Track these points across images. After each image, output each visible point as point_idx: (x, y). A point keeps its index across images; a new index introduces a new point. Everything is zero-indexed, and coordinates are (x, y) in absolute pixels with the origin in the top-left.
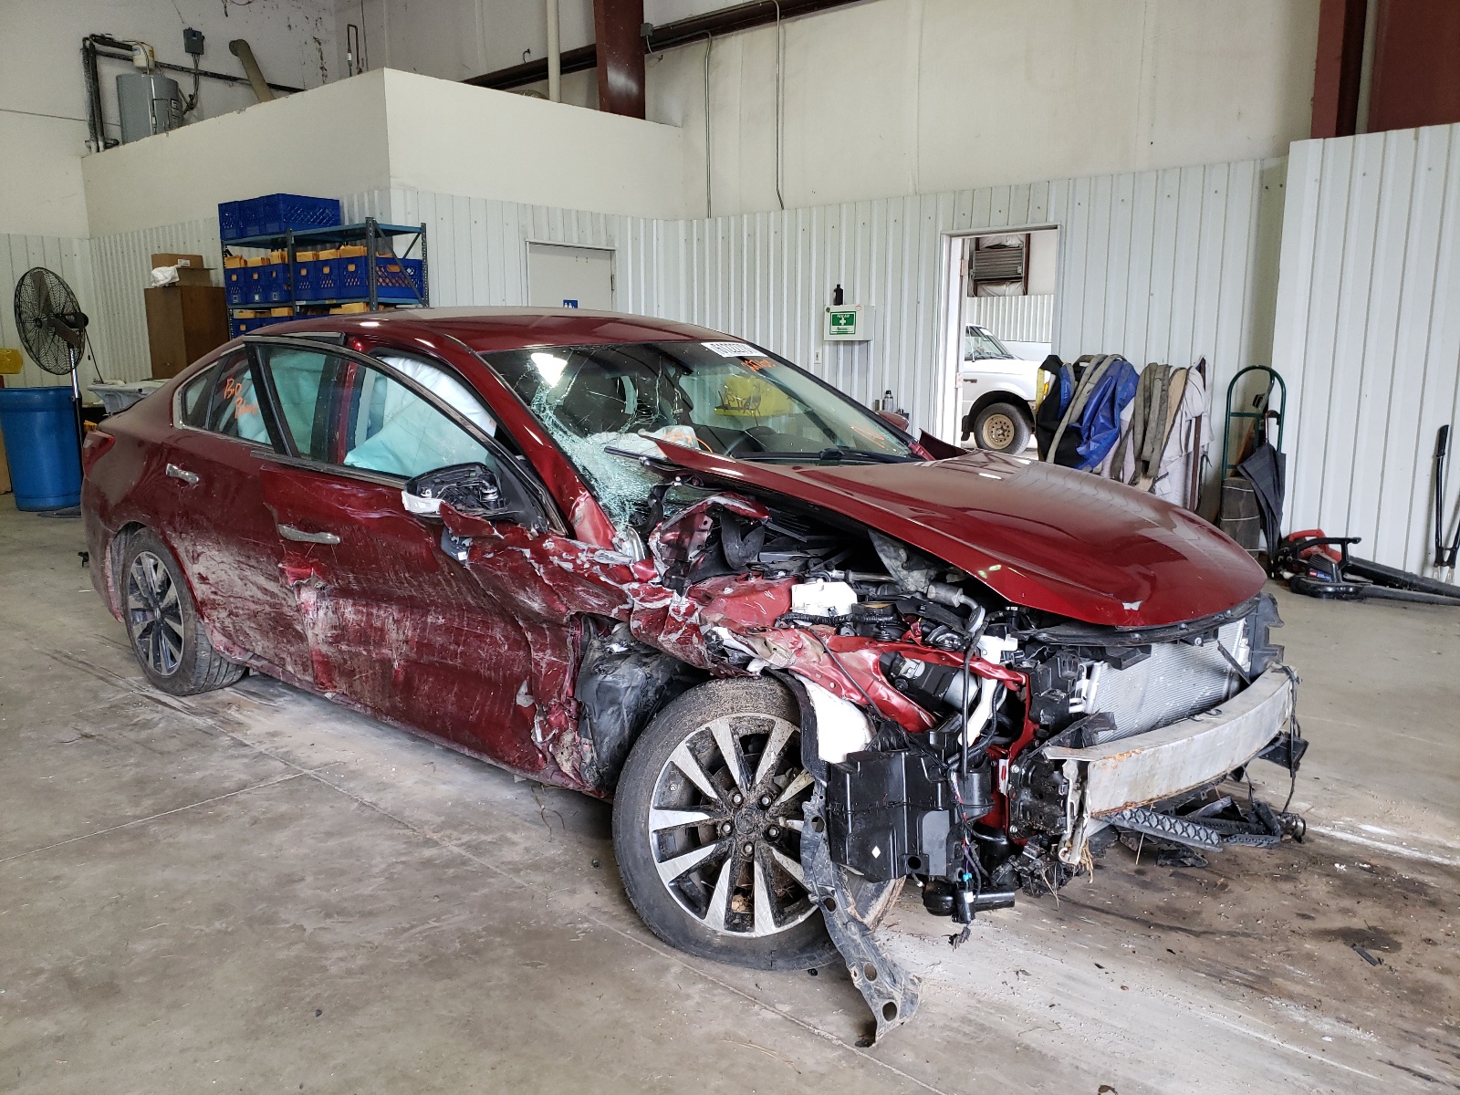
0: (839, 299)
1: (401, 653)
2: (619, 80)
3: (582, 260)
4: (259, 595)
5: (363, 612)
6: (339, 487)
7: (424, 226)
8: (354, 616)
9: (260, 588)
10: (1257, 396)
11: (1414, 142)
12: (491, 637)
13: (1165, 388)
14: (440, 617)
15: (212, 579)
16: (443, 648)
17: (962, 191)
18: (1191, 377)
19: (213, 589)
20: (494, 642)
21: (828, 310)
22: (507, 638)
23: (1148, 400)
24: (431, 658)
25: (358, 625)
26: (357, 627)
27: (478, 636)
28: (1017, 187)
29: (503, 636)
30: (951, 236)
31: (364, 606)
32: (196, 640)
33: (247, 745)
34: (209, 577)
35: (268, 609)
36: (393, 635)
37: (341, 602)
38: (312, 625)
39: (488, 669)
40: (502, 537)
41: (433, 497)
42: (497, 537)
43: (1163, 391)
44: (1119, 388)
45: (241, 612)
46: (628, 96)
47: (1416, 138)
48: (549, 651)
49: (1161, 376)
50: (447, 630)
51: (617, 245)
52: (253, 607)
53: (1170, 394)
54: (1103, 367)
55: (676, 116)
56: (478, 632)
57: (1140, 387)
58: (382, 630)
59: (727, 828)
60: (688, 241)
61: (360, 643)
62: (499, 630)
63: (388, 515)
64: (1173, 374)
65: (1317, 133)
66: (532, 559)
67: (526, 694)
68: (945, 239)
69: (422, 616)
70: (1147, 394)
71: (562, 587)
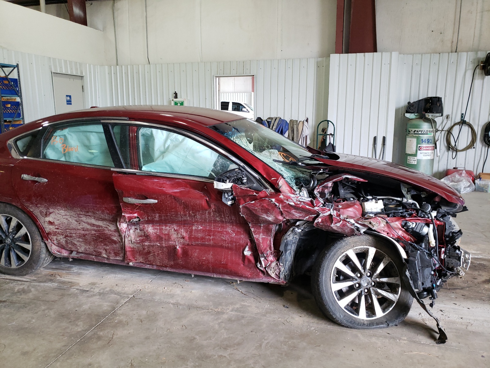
0: (176, 97)
1: (180, 242)
2: (77, 11)
3: (72, 80)
4: (89, 227)
5: (157, 229)
6: (157, 180)
7: (18, 65)
8: (153, 231)
9: (88, 224)
10: (323, 129)
11: (364, 57)
12: (226, 232)
13: (297, 127)
14: (200, 226)
15: (57, 222)
16: (202, 238)
17: (219, 62)
18: (305, 124)
19: (57, 227)
20: (228, 233)
21: (173, 100)
22: (234, 231)
23: (293, 131)
24: (197, 243)
25: (156, 234)
26: (155, 235)
27: (219, 232)
28: (239, 62)
29: (232, 231)
30: (216, 77)
31: (158, 226)
32: (40, 250)
33: (88, 291)
34: (55, 222)
35: (93, 232)
36: (174, 236)
37: (146, 226)
38: (127, 237)
39: (227, 244)
40: (257, 195)
41: (229, 182)
42: (255, 195)
43: (297, 128)
44: (283, 128)
45: (74, 235)
46: (80, 17)
47: (364, 56)
48: (262, 234)
49: (296, 123)
50: (203, 231)
51: (84, 74)
52: (83, 232)
53: (299, 129)
54: (277, 121)
55: (100, 26)
56: (219, 230)
57: (290, 127)
58: (168, 234)
59: (357, 285)
60: (110, 74)
61: (157, 241)
62: (229, 229)
63: (183, 190)
64: (299, 123)
65: (337, 52)
66: (276, 202)
67: (248, 251)
68: (215, 78)
69: (190, 227)
70: (292, 129)
71: (286, 211)
